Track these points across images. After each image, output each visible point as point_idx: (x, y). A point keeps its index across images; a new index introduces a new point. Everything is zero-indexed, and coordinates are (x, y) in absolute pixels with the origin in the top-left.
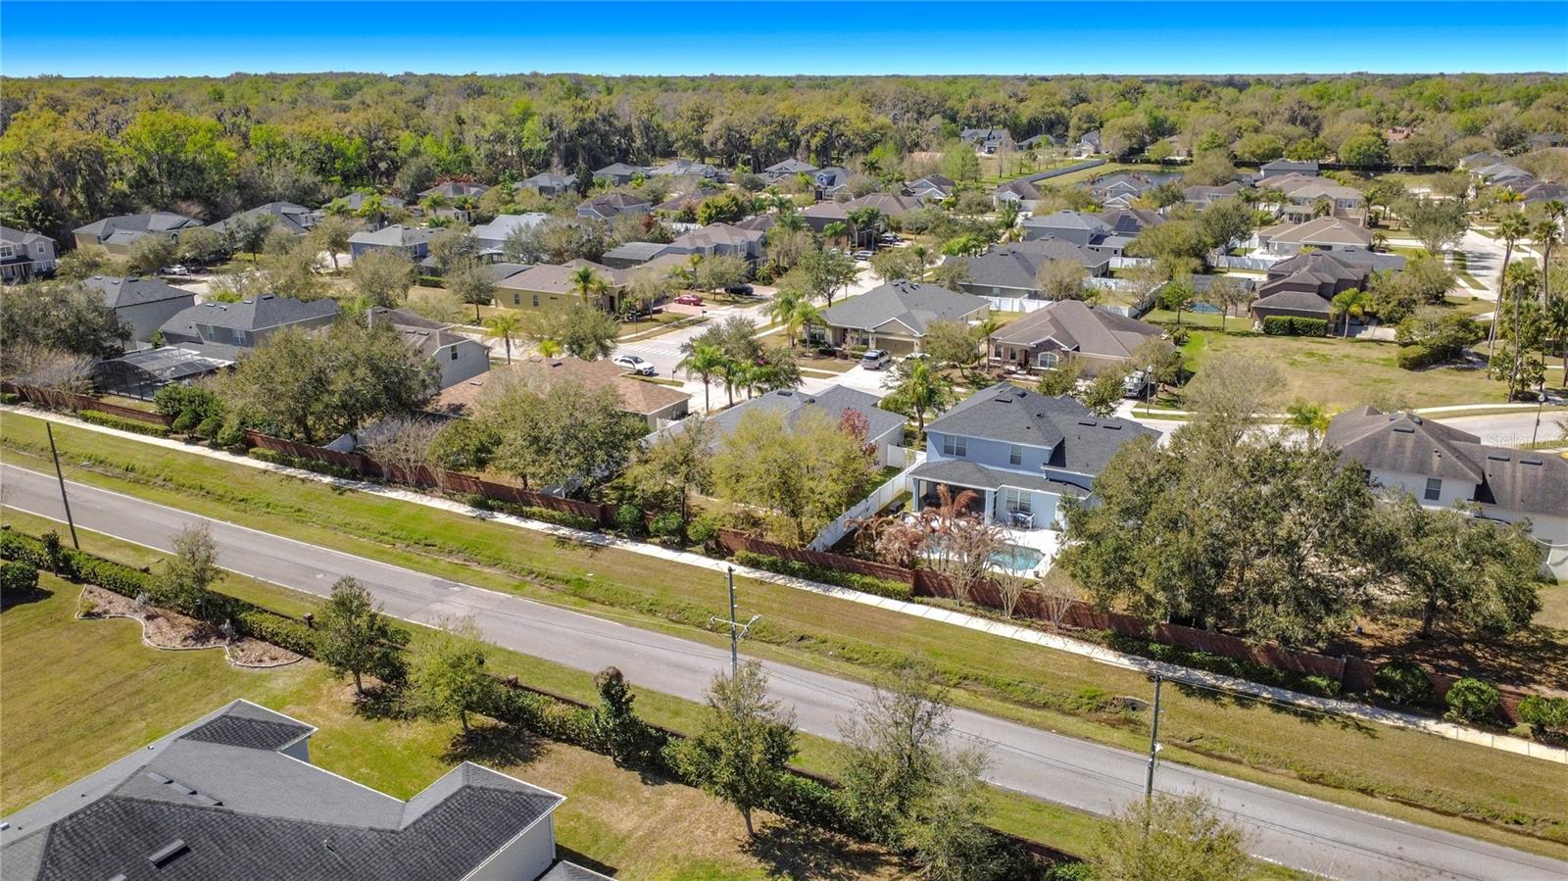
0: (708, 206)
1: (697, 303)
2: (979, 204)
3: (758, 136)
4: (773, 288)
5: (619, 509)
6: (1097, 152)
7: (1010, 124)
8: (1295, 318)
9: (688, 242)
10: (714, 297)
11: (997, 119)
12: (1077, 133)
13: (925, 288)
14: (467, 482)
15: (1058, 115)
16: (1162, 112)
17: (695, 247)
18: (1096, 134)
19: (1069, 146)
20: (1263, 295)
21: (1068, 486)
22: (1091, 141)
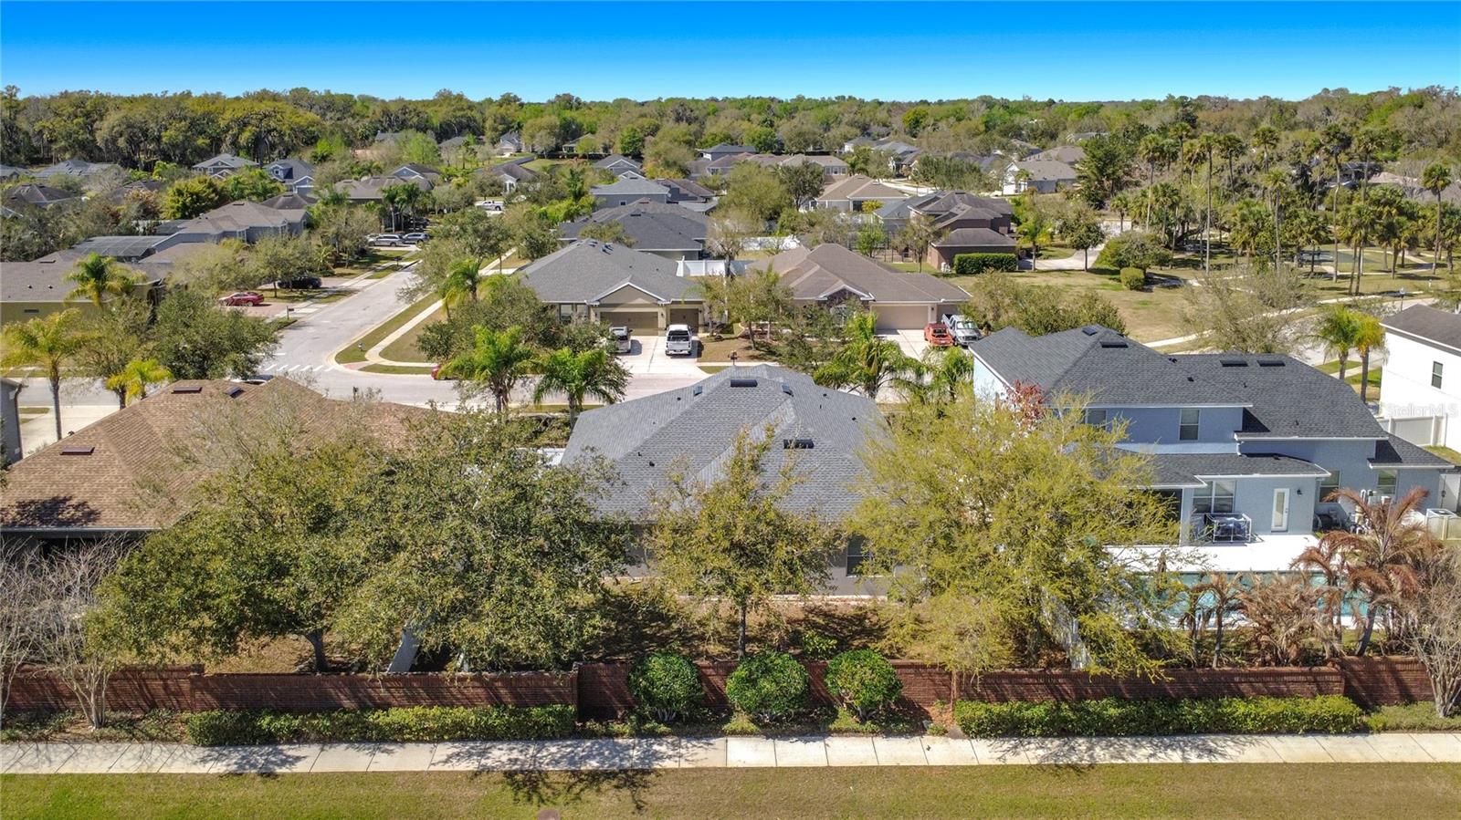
0: (180, 193)
1: (257, 302)
3: (171, 133)
4: (342, 279)
5: (644, 673)
6: (519, 151)
7: (423, 128)
8: (985, 255)
9: (210, 225)
10: (273, 294)
11: (410, 123)
12: (494, 134)
13: (618, 248)
14: (169, 682)
15: (469, 119)
16: (568, 114)
17: (221, 232)
18: (514, 136)
19: (488, 147)
20: (938, 234)
21: (1283, 460)
22: (511, 141)
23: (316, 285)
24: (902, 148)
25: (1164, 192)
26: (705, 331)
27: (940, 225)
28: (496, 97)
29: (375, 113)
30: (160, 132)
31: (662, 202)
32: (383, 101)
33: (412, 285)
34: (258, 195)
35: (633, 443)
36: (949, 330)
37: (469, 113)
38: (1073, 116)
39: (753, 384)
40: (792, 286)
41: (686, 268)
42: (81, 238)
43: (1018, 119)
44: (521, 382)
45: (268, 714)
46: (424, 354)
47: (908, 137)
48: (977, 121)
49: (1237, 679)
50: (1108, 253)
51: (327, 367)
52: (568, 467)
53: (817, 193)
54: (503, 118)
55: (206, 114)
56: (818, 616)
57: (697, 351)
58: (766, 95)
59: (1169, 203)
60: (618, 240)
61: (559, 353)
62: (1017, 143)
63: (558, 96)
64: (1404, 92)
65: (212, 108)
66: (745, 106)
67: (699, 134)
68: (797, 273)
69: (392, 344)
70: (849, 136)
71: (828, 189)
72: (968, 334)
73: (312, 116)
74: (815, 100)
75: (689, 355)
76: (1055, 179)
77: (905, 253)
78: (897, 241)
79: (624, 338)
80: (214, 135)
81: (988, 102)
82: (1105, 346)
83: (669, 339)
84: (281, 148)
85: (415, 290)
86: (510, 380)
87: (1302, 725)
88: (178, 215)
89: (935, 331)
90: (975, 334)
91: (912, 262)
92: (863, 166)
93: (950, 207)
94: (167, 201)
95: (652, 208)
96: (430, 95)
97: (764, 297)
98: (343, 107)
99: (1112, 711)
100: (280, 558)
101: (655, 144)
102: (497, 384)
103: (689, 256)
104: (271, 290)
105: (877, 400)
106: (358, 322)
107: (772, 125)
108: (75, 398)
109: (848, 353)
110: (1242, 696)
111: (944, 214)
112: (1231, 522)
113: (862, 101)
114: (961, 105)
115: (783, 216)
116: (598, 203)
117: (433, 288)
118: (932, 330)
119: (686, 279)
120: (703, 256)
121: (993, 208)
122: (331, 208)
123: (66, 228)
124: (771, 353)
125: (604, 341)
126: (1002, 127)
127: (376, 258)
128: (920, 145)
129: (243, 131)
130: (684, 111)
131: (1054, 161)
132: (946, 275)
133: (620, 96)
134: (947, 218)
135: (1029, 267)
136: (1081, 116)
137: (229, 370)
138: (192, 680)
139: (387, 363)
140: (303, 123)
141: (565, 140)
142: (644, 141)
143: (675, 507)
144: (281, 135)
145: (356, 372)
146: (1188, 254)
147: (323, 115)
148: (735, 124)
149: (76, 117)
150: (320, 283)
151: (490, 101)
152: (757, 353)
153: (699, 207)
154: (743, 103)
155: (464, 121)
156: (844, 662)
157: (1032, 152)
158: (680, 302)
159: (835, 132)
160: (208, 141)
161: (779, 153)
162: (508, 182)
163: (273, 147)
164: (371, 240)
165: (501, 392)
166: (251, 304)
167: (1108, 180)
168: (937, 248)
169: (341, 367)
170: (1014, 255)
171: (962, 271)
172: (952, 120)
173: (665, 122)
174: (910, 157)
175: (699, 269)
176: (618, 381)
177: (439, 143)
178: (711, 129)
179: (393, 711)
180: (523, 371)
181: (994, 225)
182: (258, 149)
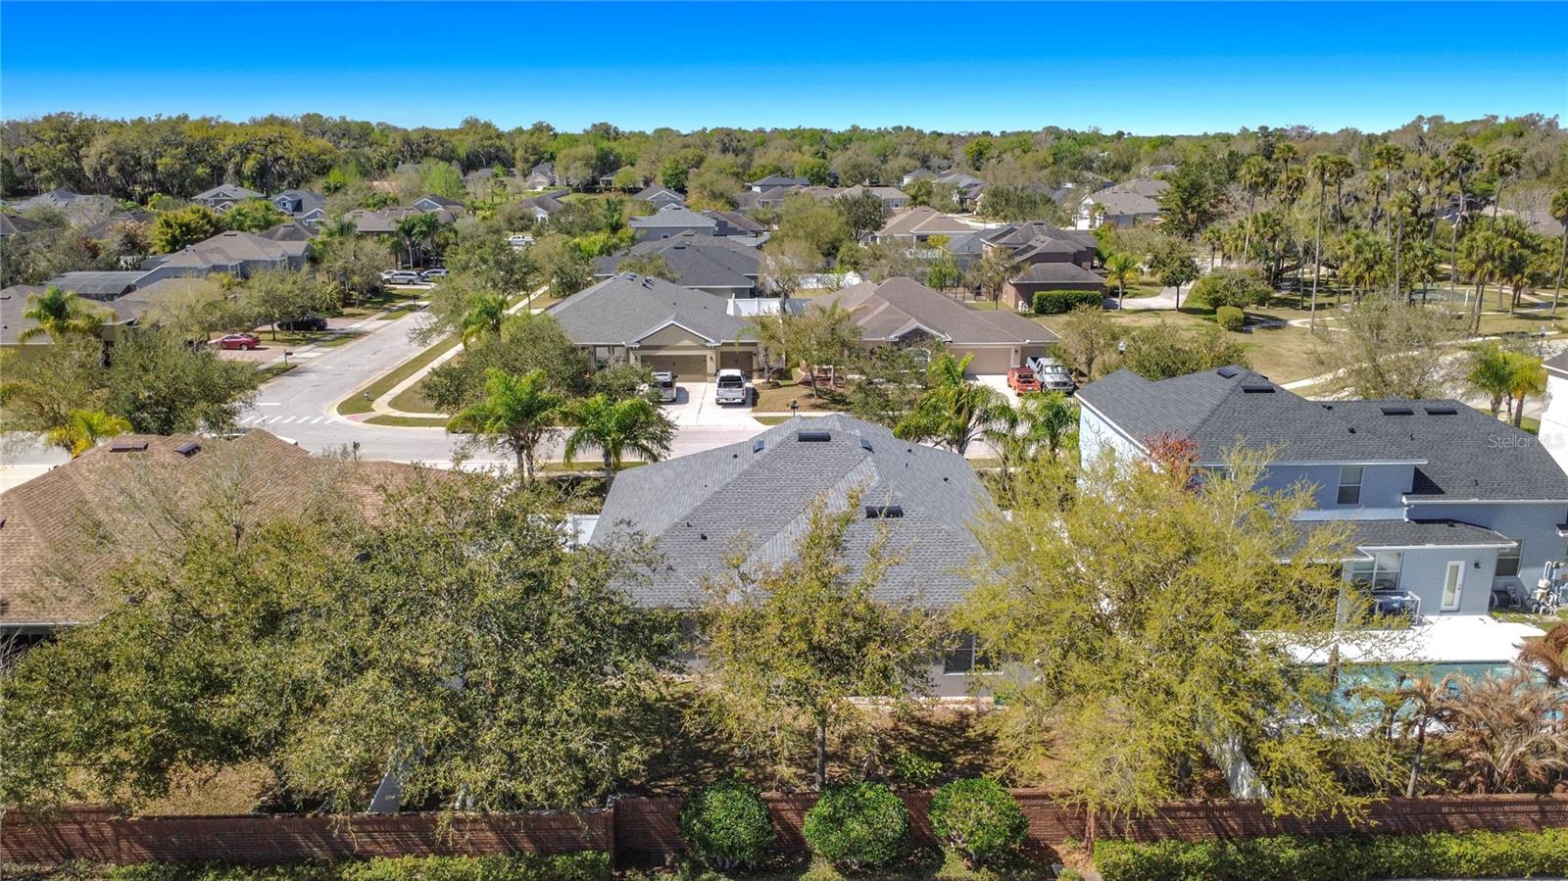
0: (168, 224)
1: (252, 345)
2: (522, 218)
3: (166, 160)
4: (351, 320)
5: (698, 814)
6: (553, 184)
7: (448, 157)
8: (1067, 292)
9: (197, 259)
10: (271, 336)
11: (434, 153)
12: (526, 166)
13: (660, 283)
14: (86, 826)
15: (498, 149)
16: (605, 145)
17: (210, 265)
18: (548, 165)
19: (519, 179)
20: (1016, 269)
21: (1459, 527)
22: (544, 174)
23: (322, 327)
24: (965, 181)
25: (1265, 222)
26: (761, 377)
27: (1018, 259)
28: (527, 126)
29: (394, 143)
30: (154, 159)
31: (708, 235)
32: (405, 130)
33: (426, 327)
34: (261, 228)
35: (679, 512)
36: (1036, 376)
37: (498, 143)
38: (1146, 147)
39: (826, 438)
40: (860, 324)
41: (736, 305)
42: (53, 273)
43: (1088, 151)
44: (548, 435)
45: (213, 868)
46: (432, 404)
47: (972, 170)
48: (1044, 153)
49: (1445, 810)
50: (1204, 290)
51: (326, 419)
52: (598, 546)
53: (878, 227)
54: (534, 148)
55: (207, 140)
56: (910, 724)
57: (752, 399)
58: (818, 127)
59: (1270, 234)
60: (661, 275)
61: (590, 401)
62: (1089, 175)
63: (594, 125)
64: (1502, 120)
65: (212, 133)
66: (796, 138)
67: (746, 166)
68: (864, 310)
69: (404, 393)
70: (908, 168)
71: (891, 223)
72: (1058, 380)
73: (324, 143)
74: (871, 132)
75: (742, 404)
76: (1132, 213)
77: (977, 291)
78: (969, 276)
79: (668, 385)
80: (215, 163)
81: (1054, 132)
82: (1247, 391)
83: (720, 386)
84: (291, 179)
85: (429, 330)
86: (534, 433)
87: (1530, 867)
88: (167, 249)
89: (1020, 377)
90: (1066, 380)
91: (985, 300)
92: (925, 198)
93: (1028, 239)
94: (154, 233)
95: (695, 241)
96: (455, 124)
97: (828, 337)
98: (363, 134)
99: (1291, 853)
100: (219, 670)
101: (700, 175)
102: (518, 438)
103: (740, 294)
104: (269, 332)
105: (966, 456)
106: (366, 368)
107: (824, 157)
108: (15, 457)
109: (933, 400)
110: (1451, 831)
111: (1022, 247)
112: (1396, 601)
113: (921, 132)
114: (1025, 137)
115: (843, 250)
116: (637, 236)
117: (449, 328)
118: (1017, 375)
119: (737, 318)
120: (755, 293)
121: (1076, 241)
122: (337, 239)
123: (33, 262)
124: (838, 401)
125: (645, 388)
126: (1072, 159)
127: (391, 297)
128: (984, 178)
129: (247, 159)
130: (730, 142)
131: (1132, 194)
132: (1025, 315)
133: (661, 126)
134: (1024, 251)
135: (1114, 306)
136: (1155, 147)
137: (201, 422)
138: (114, 825)
139: (397, 413)
140: (314, 150)
141: (603, 173)
142: (687, 173)
143: (734, 597)
144: (290, 164)
145: (360, 424)
146: (1284, 292)
147: (337, 144)
148: (786, 155)
149: (60, 143)
150: (325, 324)
151: (520, 131)
152: (821, 401)
153: (750, 242)
154: (795, 134)
155: (492, 150)
156: (954, 795)
157: (1105, 186)
158: (732, 344)
159: (893, 164)
160: (208, 170)
161: (833, 186)
162: (539, 216)
163: (282, 177)
164: (386, 277)
165: (522, 448)
166: (245, 348)
167: (1192, 212)
168: (1015, 285)
169: (344, 419)
170: (1098, 293)
171: (1042, 311)
172: (1018, 152)
173: (710, 154)
174: (975, 190)
175: (750, 307)
176: (664, 433)
177: (465, 175)
178: (760, 160)
179: (375, 861)
180: (549, 422)
181: (1077, 259)
182: (263, 179)
